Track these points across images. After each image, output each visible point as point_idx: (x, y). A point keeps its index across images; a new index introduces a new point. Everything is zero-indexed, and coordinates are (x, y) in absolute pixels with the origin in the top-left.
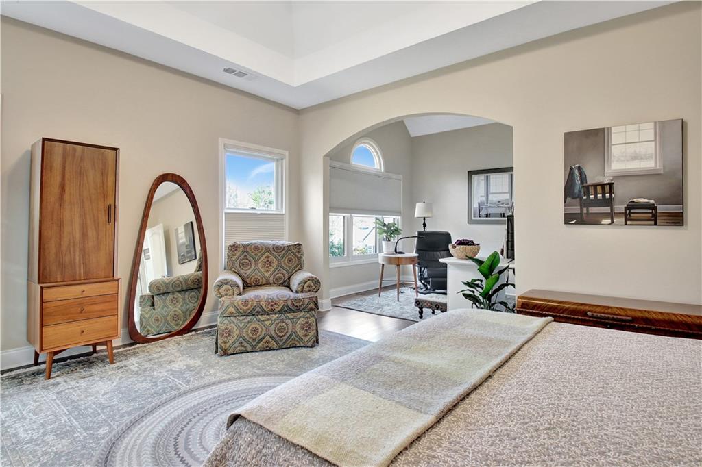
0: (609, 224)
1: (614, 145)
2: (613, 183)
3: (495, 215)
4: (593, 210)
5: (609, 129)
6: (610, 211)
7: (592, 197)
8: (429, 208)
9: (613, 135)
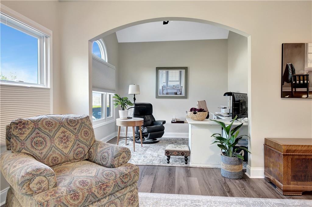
0: (306, 98)
1: (309, 53)
2: (308, 75)
3: (172, 93)
4: (298, 90)
5: (307, 44)
6: (306, 91)
7: (298, 82)
8: (138, 88)
9: (309, 47)
